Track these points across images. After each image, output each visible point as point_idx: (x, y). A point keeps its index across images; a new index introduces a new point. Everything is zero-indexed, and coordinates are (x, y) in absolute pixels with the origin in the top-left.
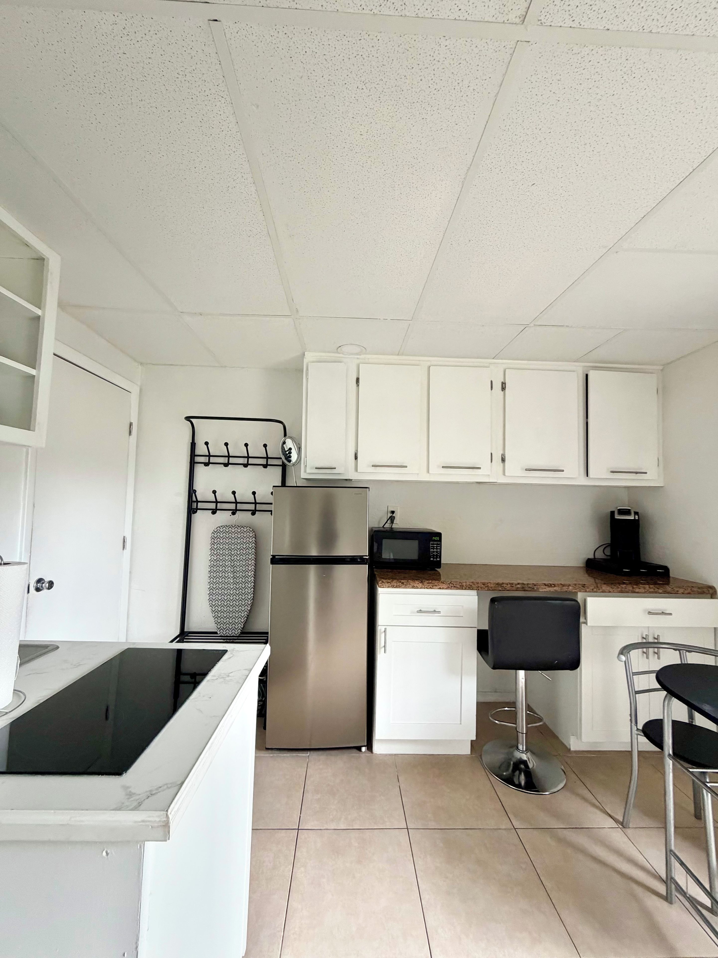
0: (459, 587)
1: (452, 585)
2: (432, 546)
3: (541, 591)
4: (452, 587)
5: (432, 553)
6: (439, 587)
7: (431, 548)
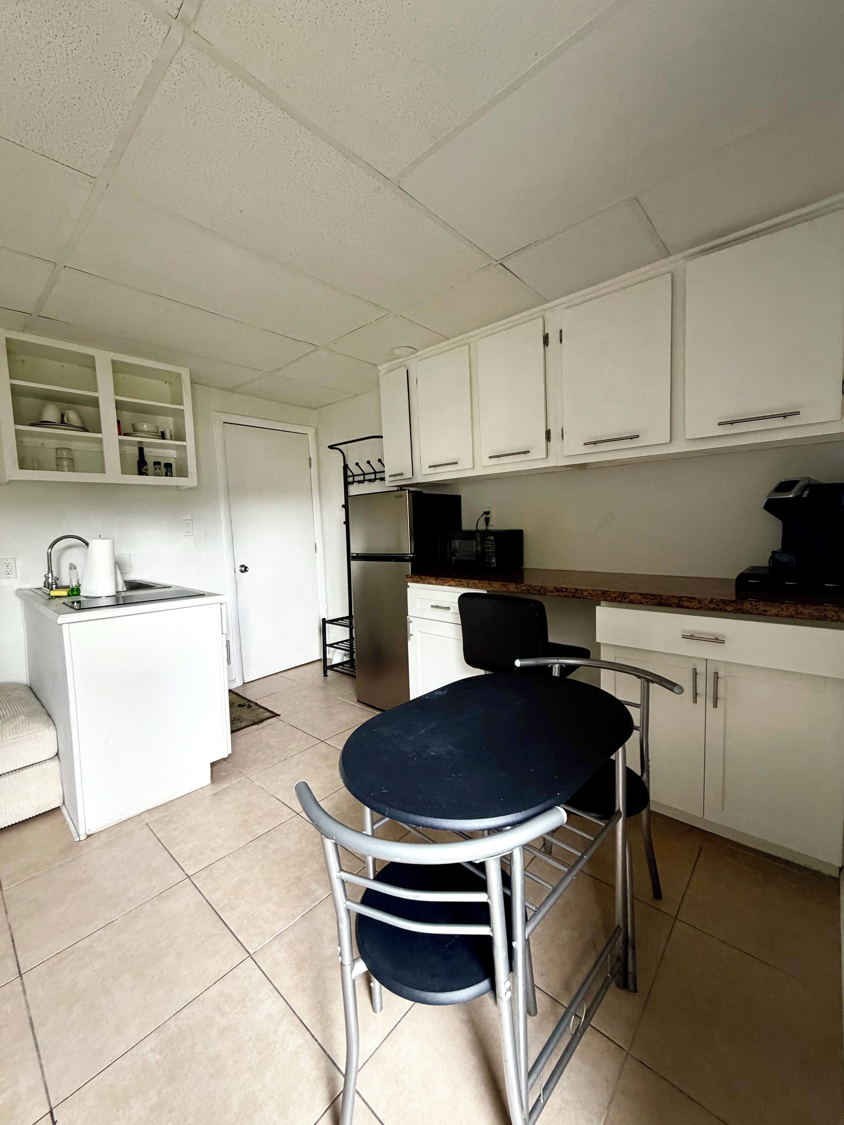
0: (466, 585)
1: (460, 583)
2: (487, 547)
3: (549, 595)
4: (459, 584)
5: (487, 554)
6: (449, 584)
7: (487, 549)
